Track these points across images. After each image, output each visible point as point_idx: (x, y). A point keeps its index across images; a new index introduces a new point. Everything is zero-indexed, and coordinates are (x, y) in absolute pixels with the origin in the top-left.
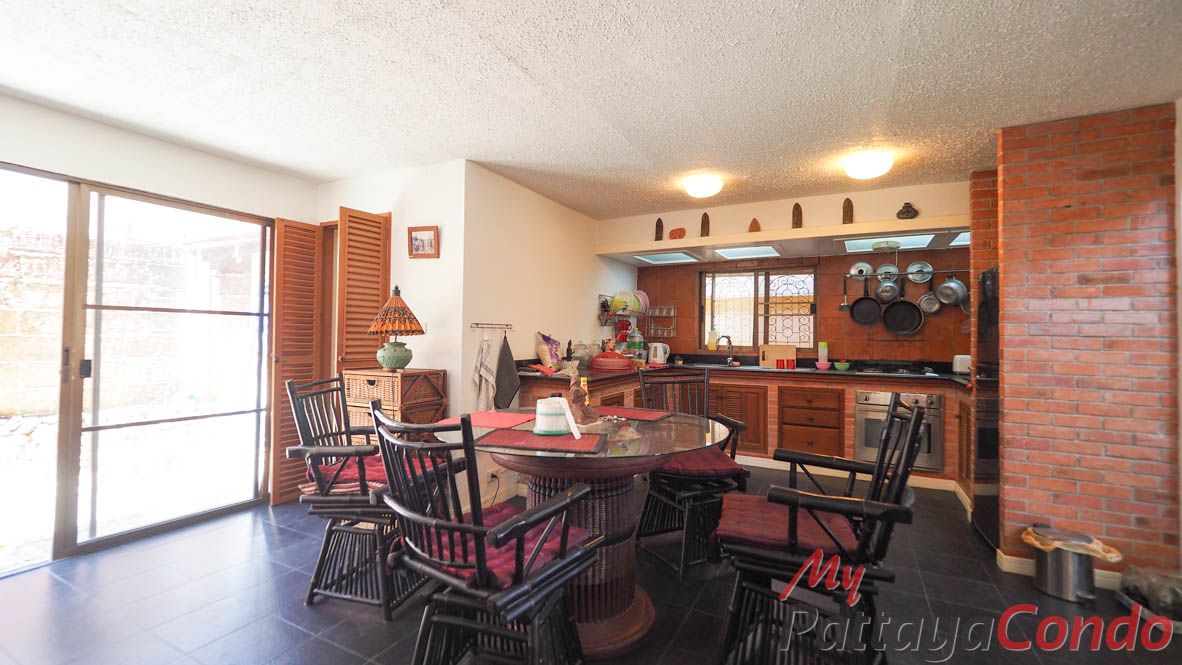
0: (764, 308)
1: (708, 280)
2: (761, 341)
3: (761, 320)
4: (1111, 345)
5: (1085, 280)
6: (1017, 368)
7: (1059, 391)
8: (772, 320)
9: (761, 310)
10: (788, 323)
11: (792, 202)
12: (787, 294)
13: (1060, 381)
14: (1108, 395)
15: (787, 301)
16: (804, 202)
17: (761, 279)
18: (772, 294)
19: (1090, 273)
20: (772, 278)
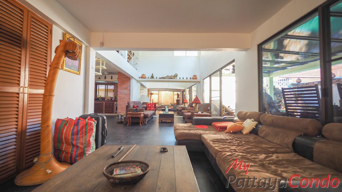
0: (107, 91)
1: (98, 86)
2: (106, 96)
3: (106, 93)
4: (126, 95)
5: (124, 88)
6: (119, 97)
7: (122, 99)
8: (108, 93)
9: (106, 91)
10: (111, 93)
11: (111, 75)
12: (111, 89)
13: (122, 98)
14: (126, 99)
15: (111, 90)
16: (113, 76)
17: (106, 86)
18: (108, 88)
19: (125, 87)
20: (108, 86)
